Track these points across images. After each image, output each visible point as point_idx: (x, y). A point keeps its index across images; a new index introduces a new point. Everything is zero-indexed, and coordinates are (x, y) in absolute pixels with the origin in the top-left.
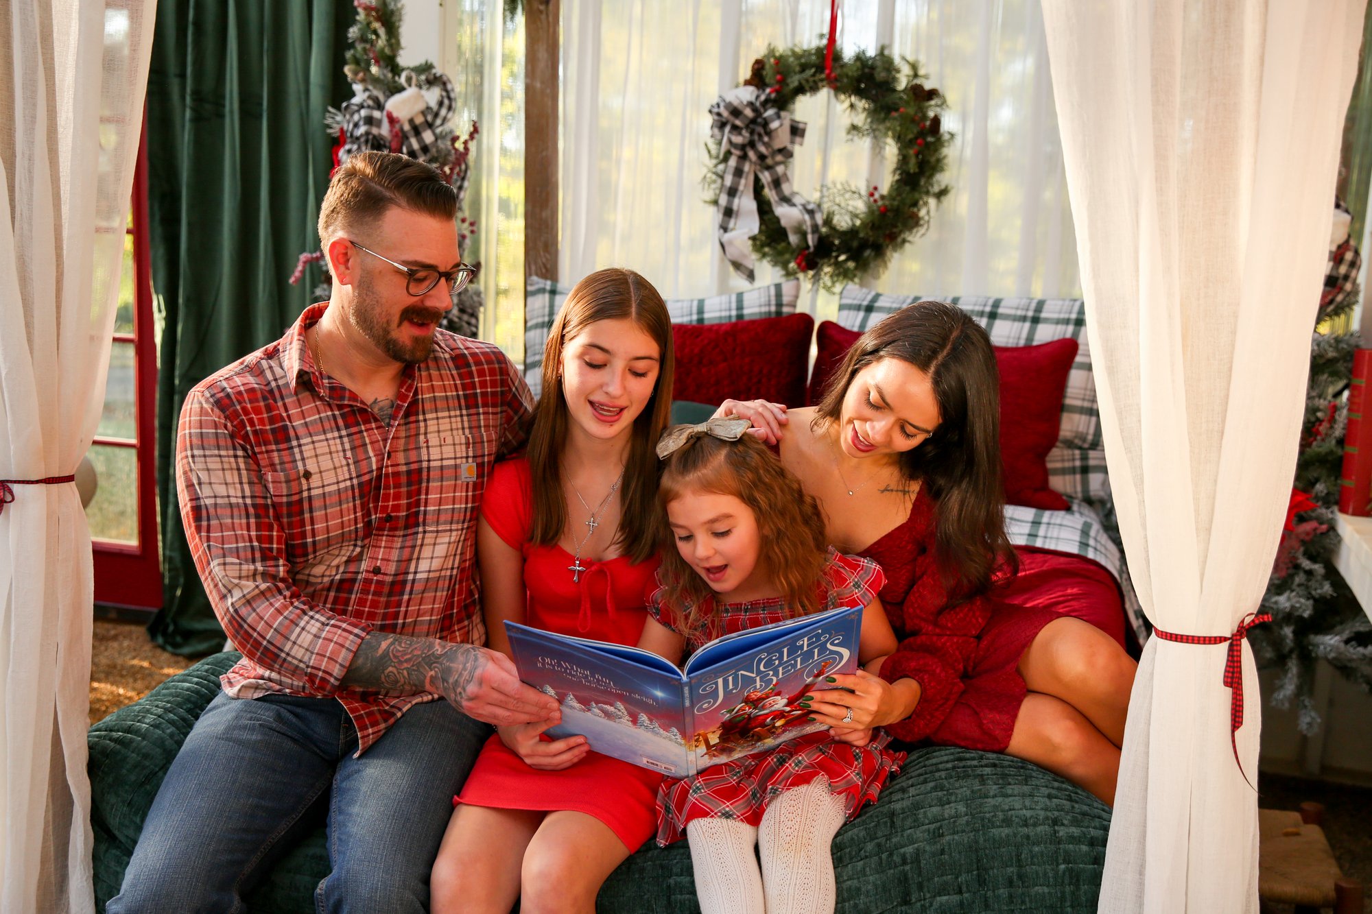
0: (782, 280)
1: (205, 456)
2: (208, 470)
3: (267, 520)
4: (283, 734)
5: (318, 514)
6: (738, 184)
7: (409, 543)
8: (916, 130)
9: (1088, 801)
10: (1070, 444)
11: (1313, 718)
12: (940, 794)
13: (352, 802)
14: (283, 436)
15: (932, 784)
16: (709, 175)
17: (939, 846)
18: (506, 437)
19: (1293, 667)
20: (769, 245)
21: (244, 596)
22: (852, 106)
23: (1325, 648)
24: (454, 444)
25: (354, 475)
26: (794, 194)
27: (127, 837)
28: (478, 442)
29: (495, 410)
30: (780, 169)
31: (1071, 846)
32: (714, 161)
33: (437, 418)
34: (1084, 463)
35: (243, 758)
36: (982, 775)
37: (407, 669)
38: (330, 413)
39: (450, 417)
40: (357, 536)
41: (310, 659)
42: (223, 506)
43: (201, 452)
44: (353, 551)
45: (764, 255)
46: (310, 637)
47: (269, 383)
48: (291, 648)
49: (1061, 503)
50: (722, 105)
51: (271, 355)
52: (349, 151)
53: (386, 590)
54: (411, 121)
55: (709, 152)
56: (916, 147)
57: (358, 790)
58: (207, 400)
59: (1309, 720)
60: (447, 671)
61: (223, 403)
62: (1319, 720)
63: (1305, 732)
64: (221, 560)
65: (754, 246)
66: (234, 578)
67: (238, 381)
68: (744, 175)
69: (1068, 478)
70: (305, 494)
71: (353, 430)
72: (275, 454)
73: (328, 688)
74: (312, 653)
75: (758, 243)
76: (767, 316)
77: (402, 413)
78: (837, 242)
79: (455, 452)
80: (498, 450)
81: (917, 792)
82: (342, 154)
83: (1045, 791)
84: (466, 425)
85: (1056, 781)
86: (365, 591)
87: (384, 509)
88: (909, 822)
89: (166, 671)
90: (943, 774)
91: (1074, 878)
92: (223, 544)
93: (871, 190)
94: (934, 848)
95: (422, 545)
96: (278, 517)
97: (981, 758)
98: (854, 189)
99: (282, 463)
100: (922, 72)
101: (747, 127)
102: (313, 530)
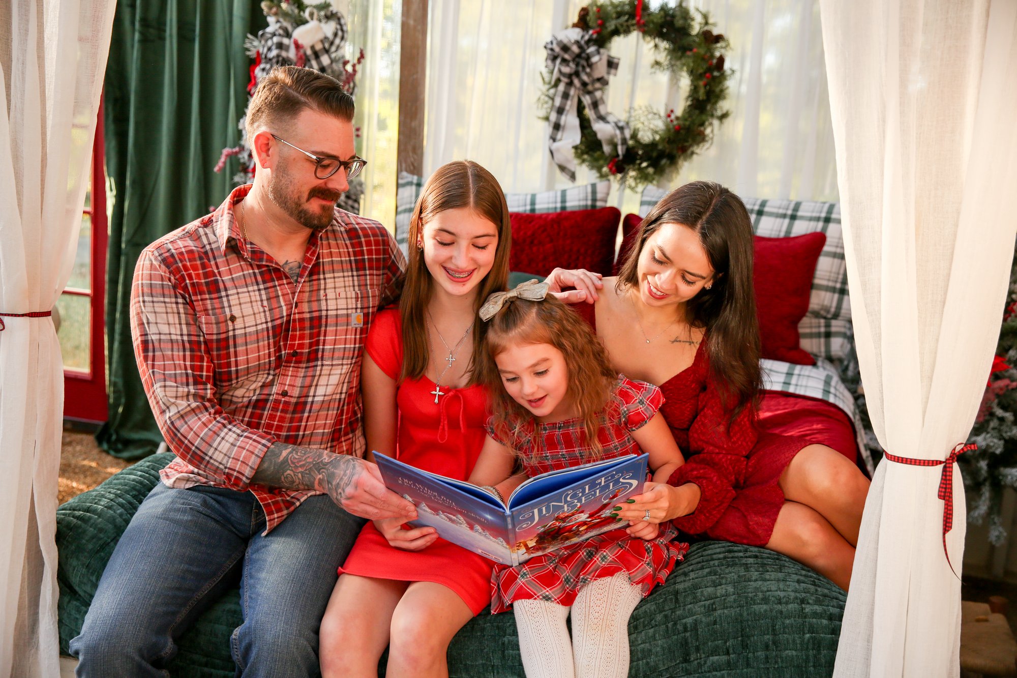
0: (597, 181)
1: (153, 302)
2: (155, 312)
3: (199, 354)
4: (208, 516)
5: (240, 349)
6: (565, 104)
7: (310, 374)
8: (705, 66)
9: (829, 586)
10: (817, 315)
11: (1001, 533)
12: (714, 577)
13: (260, 570)
14: (214, 287)
15: (707, 570)
16: (543, 97)
17: (712, 618)
18: (386, 294)
19: (986, 492)
20: (587, 153)
21: (179, 412)
22: (656, 46)
23: (1012, 478)
24: (347, 298)
25: (269, 319)
26: (608, 114)
27: (85, 592)
28: (365, 297)
29: (378, 272)
30: (598, 94)
31: (814, 620)
32: (547, 87)
33: (334, 278)
34: (828, 330)
35: (176, 533)
36: (747, 564)
37: (302, 473)
38: (251, 271)
39: (344, 277)
40: (270, 367)
41: (228, 462)
42: (165, 341)
43: (150, 299)
44: (267, 378)
45: (584, 161)
46: (228, 445)
47: (204, 246)
48: (213, 453)
49: (809, 360)
50: (555, 43)
51: (207, 224)
52: (263, 70)
53: (291, 408)
54: (312, 47)
55: (543, 79)
56: (705, 80)
57: (265, 561)
58: (156, 259)
59: (997, 534)
60: (332, 476)
61: (168, 261)
62: (1005, 534)
63: (994, 543)
64: (162, 384)
65: (576, 153)
66: (171, 397)
67: (180, 244)
68: (570, 98)
69: (815, 341)
70: (231, 333)
71: (269, 285)
72: (209, 302)
73: (241, 484)
74: (229, 457)
75: (579, 151)
76: (584, 209)
77: (307, 272)
78: (640, 152)
79: (347, 304)
80: (380, 303)
81: (696, 575)
82: (258, 71)
83: (795, 577)
84: (356, 283)
85: (803, 570)
86: (275, 409)
87: (292, 346)
88: (689, 599)
89: (110, 470)
90: (716, 563)
91: (817, 645)
92: (164, 371)
93: (669, 112)
94: (708, 619)
95: (320, 375)
96: (208, 351)
97: (746, 551)
98: (655, 111)
99: (213, 309)
100: (711, 21)
101: (574, 60)
102: (236, 361)
